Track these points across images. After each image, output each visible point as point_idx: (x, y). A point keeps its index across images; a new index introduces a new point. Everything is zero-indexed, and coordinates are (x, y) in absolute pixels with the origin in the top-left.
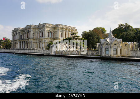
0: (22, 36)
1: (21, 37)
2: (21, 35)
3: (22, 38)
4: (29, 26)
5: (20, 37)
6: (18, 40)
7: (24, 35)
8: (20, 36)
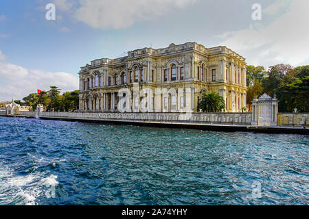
0: (112, 79)
1: (109, 82)
2: (110, 77)
3: (112, 83)
4: (139, 52)
5: (107, 82)
6: (103, 89)
7: (115, 77)
8: (107, 79)
